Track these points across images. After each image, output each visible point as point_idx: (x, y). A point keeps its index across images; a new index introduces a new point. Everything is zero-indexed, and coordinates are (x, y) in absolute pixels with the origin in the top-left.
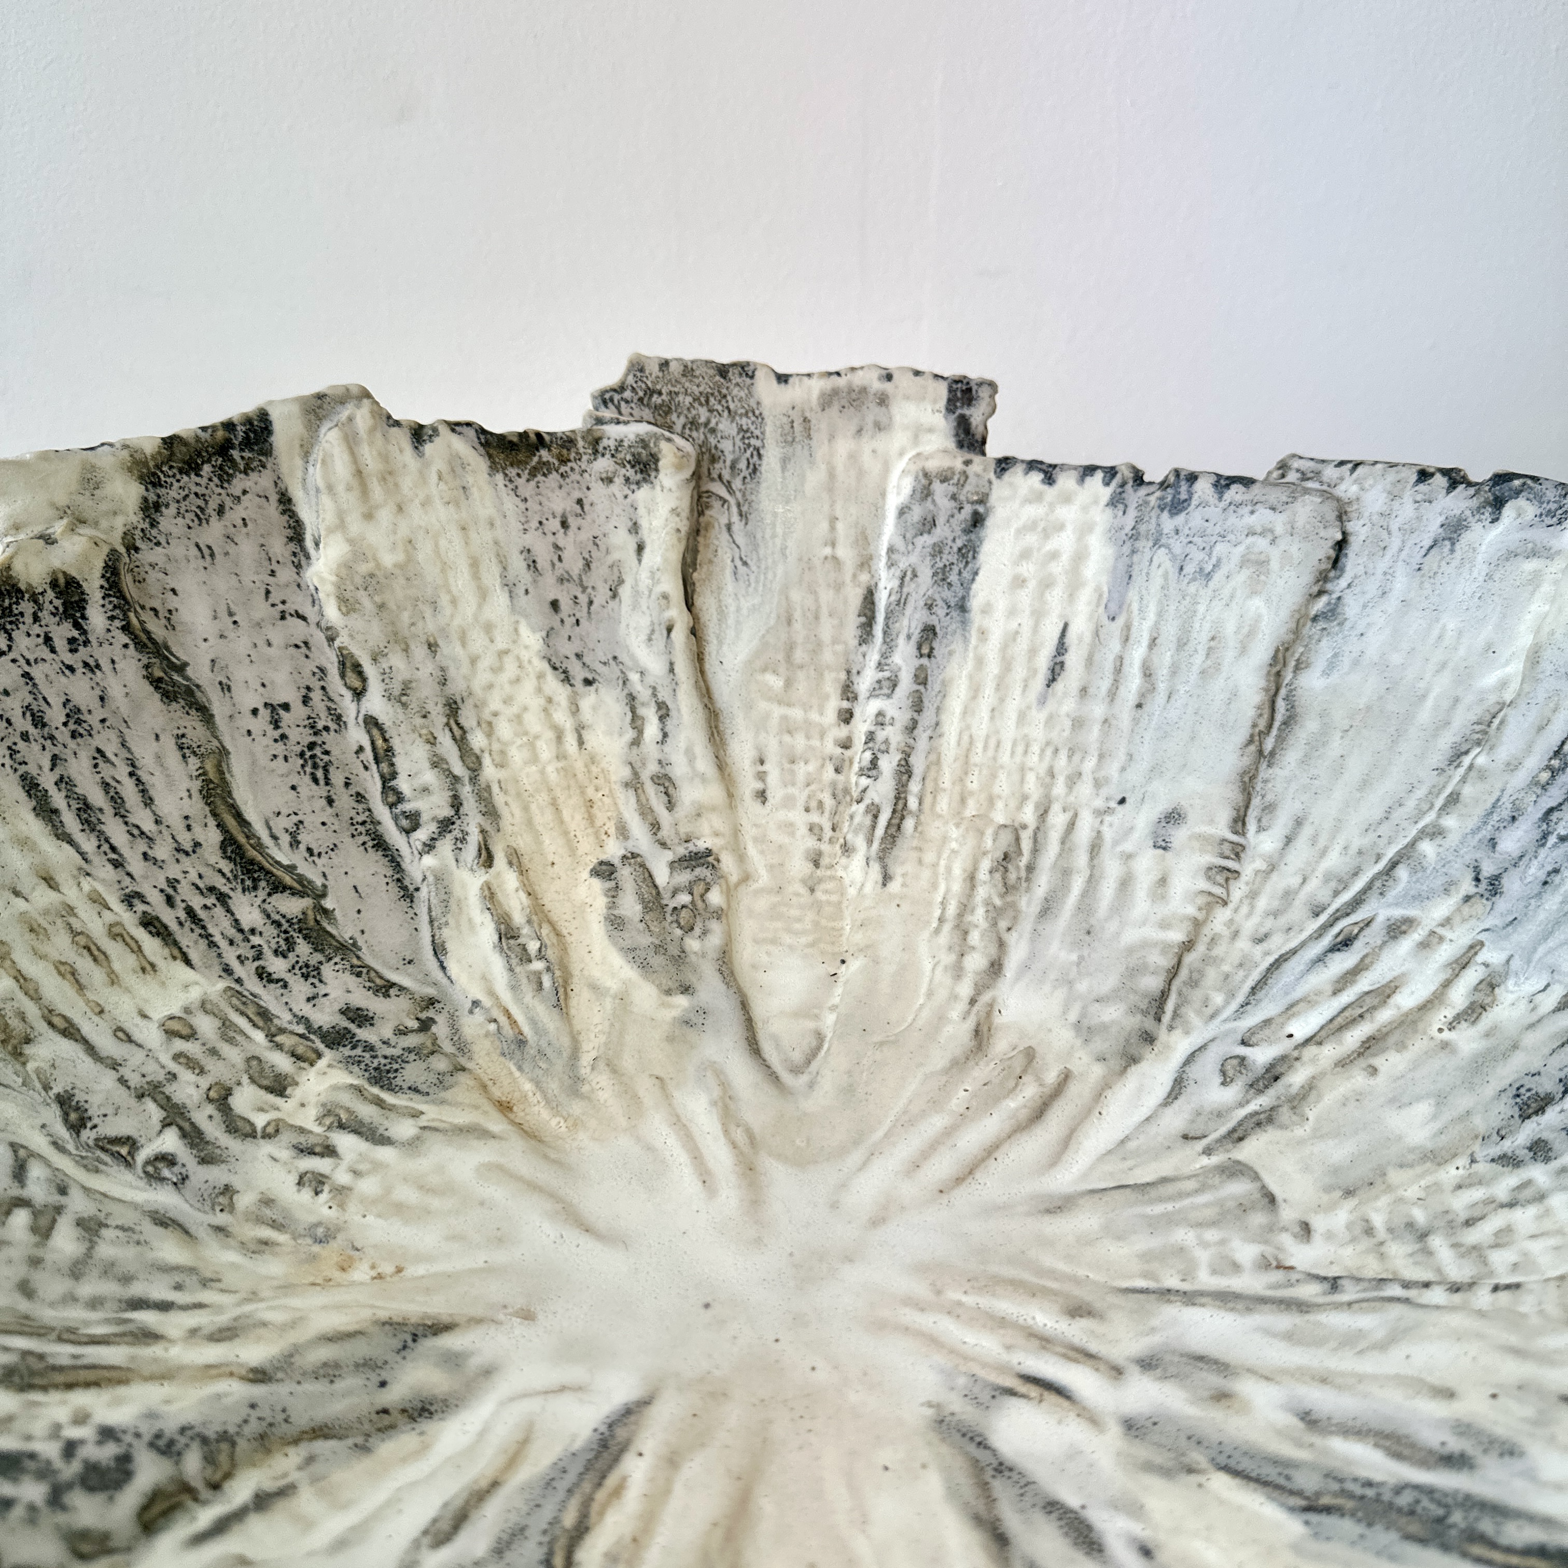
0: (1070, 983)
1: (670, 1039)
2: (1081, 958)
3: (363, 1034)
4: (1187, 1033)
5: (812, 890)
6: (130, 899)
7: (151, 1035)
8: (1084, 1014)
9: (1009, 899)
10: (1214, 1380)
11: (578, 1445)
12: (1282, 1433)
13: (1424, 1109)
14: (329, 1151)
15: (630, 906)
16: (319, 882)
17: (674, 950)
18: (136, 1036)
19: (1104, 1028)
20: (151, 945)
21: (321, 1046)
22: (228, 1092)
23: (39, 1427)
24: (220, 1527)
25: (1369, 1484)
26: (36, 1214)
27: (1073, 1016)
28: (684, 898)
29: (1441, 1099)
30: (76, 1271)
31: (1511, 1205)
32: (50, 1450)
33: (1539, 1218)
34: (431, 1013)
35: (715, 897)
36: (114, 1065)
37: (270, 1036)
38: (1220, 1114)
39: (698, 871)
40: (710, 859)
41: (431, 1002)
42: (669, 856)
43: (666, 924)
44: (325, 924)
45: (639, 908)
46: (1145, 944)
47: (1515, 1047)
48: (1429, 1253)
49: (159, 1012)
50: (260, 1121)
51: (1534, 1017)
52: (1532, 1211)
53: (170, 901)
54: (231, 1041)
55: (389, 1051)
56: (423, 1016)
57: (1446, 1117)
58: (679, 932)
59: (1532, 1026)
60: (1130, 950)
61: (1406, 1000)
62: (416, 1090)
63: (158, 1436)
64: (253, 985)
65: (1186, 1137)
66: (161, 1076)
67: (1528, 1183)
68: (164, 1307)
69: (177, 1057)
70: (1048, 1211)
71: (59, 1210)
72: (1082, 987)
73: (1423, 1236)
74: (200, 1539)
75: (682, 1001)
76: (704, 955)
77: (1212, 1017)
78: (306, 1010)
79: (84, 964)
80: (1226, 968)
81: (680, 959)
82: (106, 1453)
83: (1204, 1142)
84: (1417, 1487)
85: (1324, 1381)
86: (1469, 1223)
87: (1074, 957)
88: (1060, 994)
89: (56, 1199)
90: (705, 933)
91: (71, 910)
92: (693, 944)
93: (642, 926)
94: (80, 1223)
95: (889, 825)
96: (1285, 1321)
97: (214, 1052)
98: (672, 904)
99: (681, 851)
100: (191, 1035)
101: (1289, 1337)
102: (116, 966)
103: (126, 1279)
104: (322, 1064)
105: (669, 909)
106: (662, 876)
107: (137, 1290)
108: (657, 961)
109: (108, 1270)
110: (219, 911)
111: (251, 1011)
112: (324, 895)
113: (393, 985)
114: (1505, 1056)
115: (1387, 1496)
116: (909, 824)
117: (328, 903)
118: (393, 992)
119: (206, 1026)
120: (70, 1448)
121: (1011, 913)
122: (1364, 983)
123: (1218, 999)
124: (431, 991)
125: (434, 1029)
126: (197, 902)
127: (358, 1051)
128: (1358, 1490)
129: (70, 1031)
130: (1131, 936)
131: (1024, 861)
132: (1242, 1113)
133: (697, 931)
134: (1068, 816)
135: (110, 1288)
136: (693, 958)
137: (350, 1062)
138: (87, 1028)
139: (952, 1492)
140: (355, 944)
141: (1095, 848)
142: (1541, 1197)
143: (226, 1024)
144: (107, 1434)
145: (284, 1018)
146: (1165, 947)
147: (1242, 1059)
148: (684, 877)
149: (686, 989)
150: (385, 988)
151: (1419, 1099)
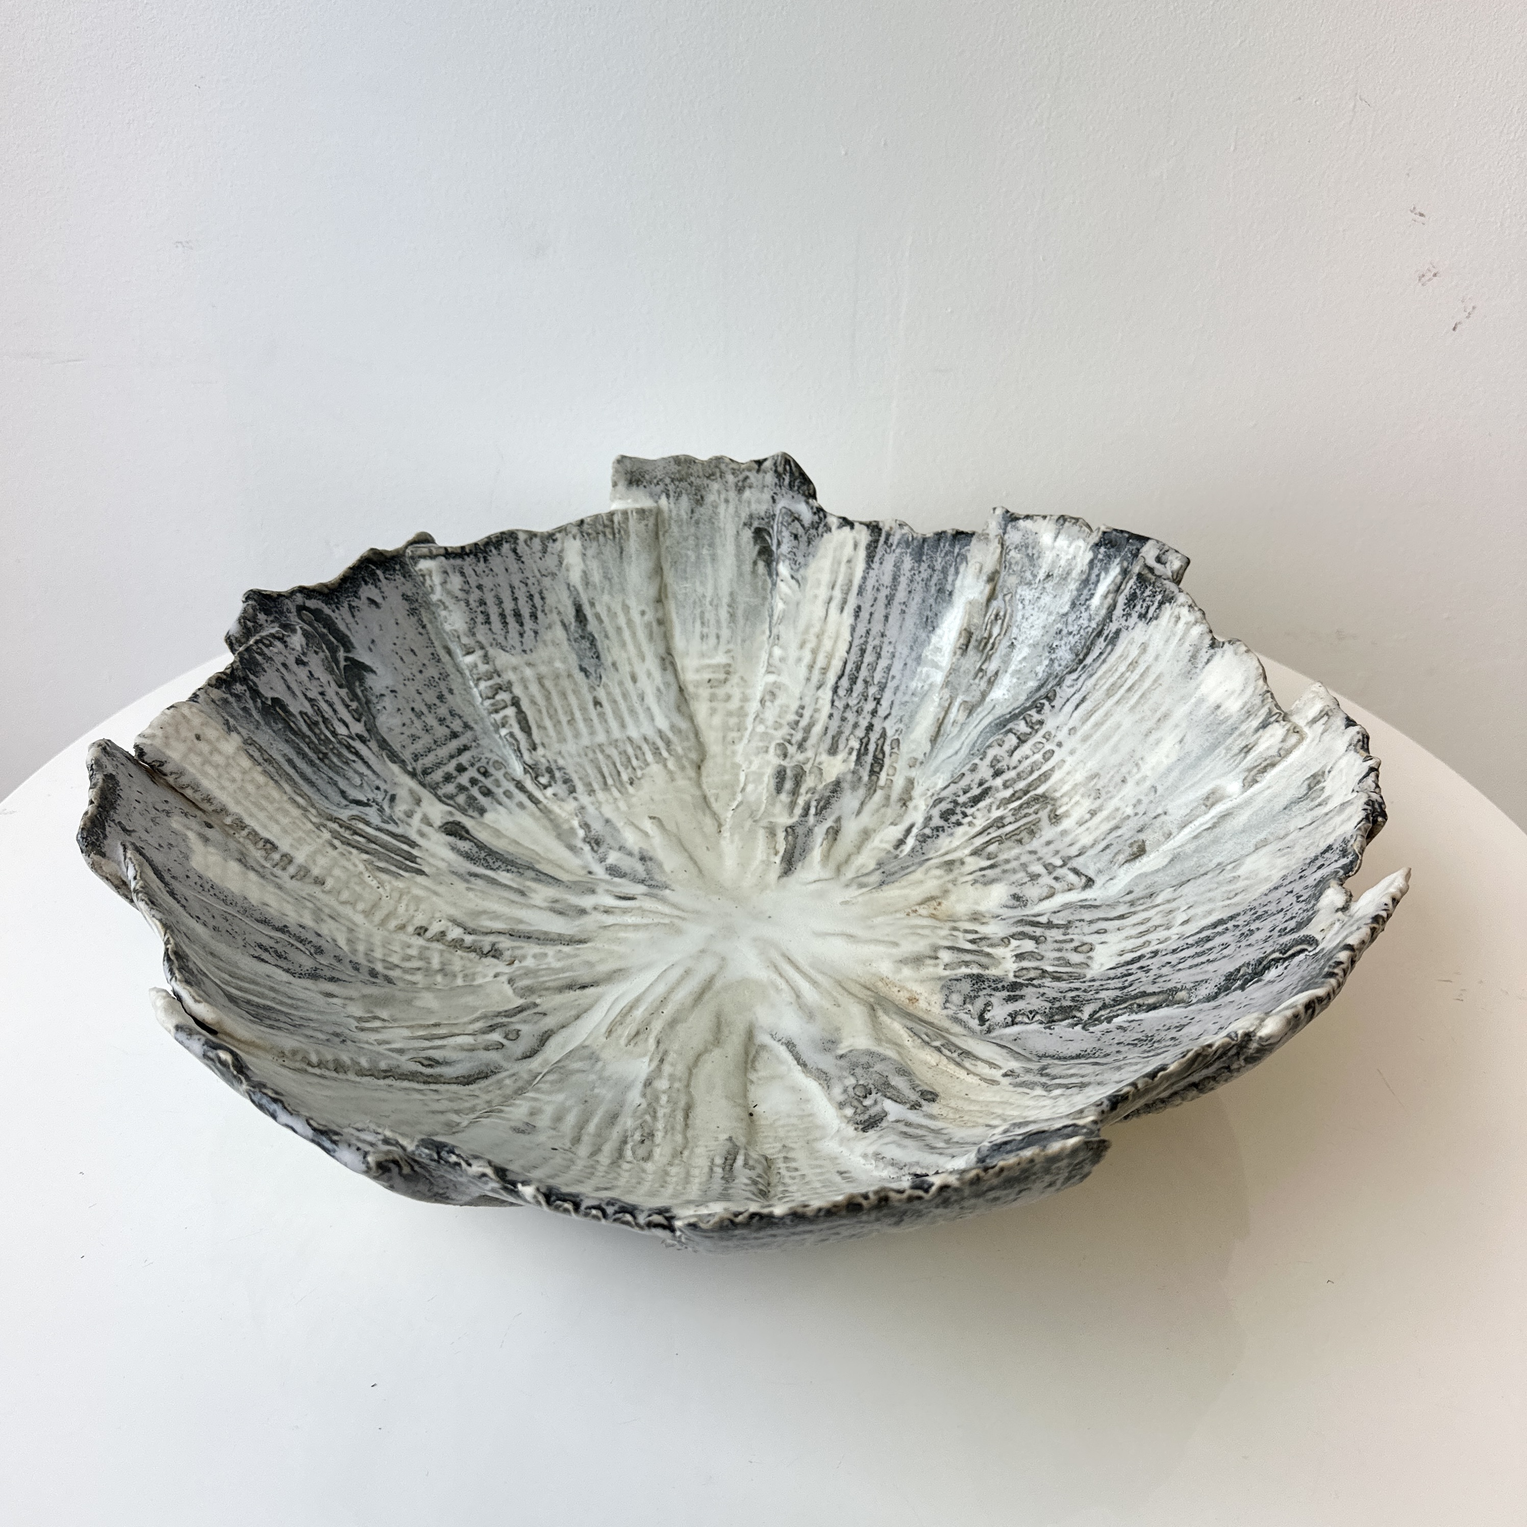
0: (600, 1078)
1: (838, 1029)
2: (592, 1089)
3: (1005, 994)
4: (530, 1071)
5: (784, 1146)
6: (1155, 953)
7: (1094, 939)
8: (593, 1065)
9: (640, 1121)
10: (557, 906)
11: (800, 864)
12: (535, 891)
13: (418, 1003)
14: (973, 941)
15: (898, 1082)
16: (1091, 1029)
17: (859, 1071)
18: (1096, 936)
19: (581, 1059)
20: (1129, 957)
21: (1018, 980)
22: (1037, 943)
23: (978, 814)
24: (908, 831)
25: (508, 871)
26: (1055, 867)
27: (600, 1064)
28: (867, 1102)
29: (409, 1002)
30: (1024, 866)
31: (397, 966)
32: (969, 811)
33: (390, 956)
34: (985, 1027)
35: (849, 1112)
36: (1091, 922)
37: (1044, 971)
38: (525, 1022)
39: (866, 1117)
40: (861, 1127)
41: (989, 1031)
42: (891, 1118)
43: (871, 1082)
44: (1070, 1021)
45: (893, 1083)
46: (550, 1093)
47: (364, 996)
48: (443, 964)
49: (1098, 948)
50: (1014, 943)
51: (347, 1002)
52: (390, 959)
53: (1142, 967)
54: (1059, 959)
55: (985, 992)
56: (987, 1024)
57: (411, 995)
58: (861, 1082)
59: (351, 999)
60: (560, 1091)
61: (407, 1033)
62: (957, 980)
63: (943, 831)
64: (1076, 985)
65: (545, 1014)
66: (1070, 931)
67: (386, 968)
68: (982, 869)
69: (1072, 940)
70: (620, 970)
71: (1050, 873)
72: (592, 1077)
73: (441, 970)
74: (912, 826)
75: (840, 1052)
76: (840, 1078)
77: (514, 1075)
78: (1042, 990)
79: (1143, 928)
80: (498, 1092)
81: (852, 1068)
82: (953, 819)
83: (536, 1010)
84: (492, 869)
85: (513, 902)
86: (419, 969)
87: (596, 1091)
88: (606, 1074)
89: (1055, 874)
90: (845, 1091)
91: (1168, 928)
92: (851, 1081)
93: (885, 1074)
94: (1039, 875)
95: (735, 1160)
96: (521, 927)
97: (1060, 950)
98: (873, 1096)
99: (884, 1124)
100: (1076, 949)
101: (521, 922)
102: (1132, 941)
103: (1005, 871)
104: (1011, 975)
105: (874, 1092)
106: (888, 1105)
107: (997, 871)
108: (864, 1059)
109: (1014, 871)
110: (1120, 985)
111: (1065, 976)
112: (1083, 1028)
113: (1013, 1023)
114: (371, 996)
115: (503, 867)
116: (719, 1161)
117: (1078, 1028)
118: (1009, 1019)
119: (1076, 958)
120: (965, 815)
121: (638, 1114)
122: (427, 1044)
123: (508, 1082)
124: (993, 1034)
125: (977, 1021)
126: (1131, 978)
127: (1000, 986)
128: (514, 869)
129: (1122, 917)
130: (560, 1097)
131: (629, 1146)
132: (513, 1020)
133: (850, 1090)
134: (595, 1158)
135: (1007, 867)
136: (845, 1074)
137: (997, 980)
138: (1117, 923)
139: (660, 866)
140: (1049, 1028)
141: (577, 1140)
142: (384, 961)
143: (1068, 964)
144: (959, 824)
145: (1047, 982)
146: (538, 1090)
147: (506, 1037)
148: (873, 1111)
149: (841, 1057)
150: (1013, 1019)
151: (419, 1008)
